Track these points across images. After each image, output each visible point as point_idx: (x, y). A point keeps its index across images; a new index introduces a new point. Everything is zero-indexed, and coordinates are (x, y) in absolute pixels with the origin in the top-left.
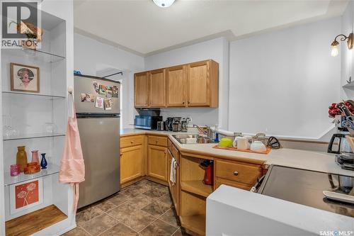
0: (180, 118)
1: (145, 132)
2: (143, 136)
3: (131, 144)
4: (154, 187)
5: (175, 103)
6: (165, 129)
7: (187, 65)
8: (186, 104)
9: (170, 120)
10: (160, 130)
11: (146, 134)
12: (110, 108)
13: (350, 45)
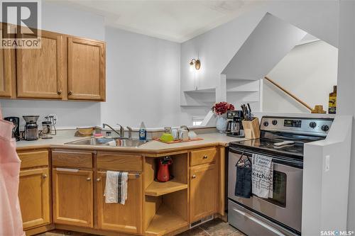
0: (37, 118)
8: (64, 96)
13: (198, 67)
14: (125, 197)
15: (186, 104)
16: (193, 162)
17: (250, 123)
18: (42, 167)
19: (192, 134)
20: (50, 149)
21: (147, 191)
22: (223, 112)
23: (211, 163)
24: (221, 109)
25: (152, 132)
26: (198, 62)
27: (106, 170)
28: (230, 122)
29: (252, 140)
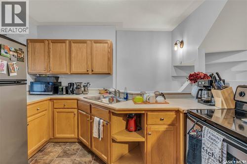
0: (81, 83)
1: (49, 97)
2: (48, 101)
3: (37, 112)
4: (63, 147)
5: (79, 71)
6: (67, 93)
7: (91, 41)
8: (90, 72)
9: (71, 84)
10: (63, 94)
11: (50, 100)
12: (15, 74)
13: (182, 47)
14: (101, 136)
15: (175, 75)
16: (149, 122)
17: (219, 91)
18: (74, 108)
19: (160, 99)
20: (78, 100)
21: (113, 136)
22: (195, 81)
23: (169, 125)
24: (194, 78)
25: (132, 94)
26: (182, 42)
27: (95, 116)
28: (201, 90)
29: (223, 110)
